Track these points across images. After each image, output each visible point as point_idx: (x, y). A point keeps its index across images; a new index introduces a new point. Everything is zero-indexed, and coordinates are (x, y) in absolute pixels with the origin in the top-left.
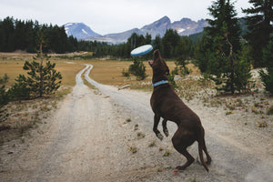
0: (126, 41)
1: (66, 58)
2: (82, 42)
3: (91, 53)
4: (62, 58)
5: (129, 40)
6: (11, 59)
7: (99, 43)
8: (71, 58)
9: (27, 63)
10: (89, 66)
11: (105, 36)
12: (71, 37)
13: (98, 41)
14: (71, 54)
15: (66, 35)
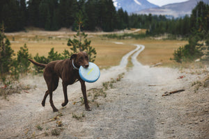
0: (189, 13)
1: (114, 37)
2: (134, 16)
3: (144, 31)
4: (110, 37)
5: (194, 12)
6: (56, 39)
7: (155, 17)
8: (120, 38)
9: (70, 40)
10: (140, 47)
11: (163, 7)
12: (121, 10)
13: (153, 14)
14: (121, 33)
15: (114, 8)
